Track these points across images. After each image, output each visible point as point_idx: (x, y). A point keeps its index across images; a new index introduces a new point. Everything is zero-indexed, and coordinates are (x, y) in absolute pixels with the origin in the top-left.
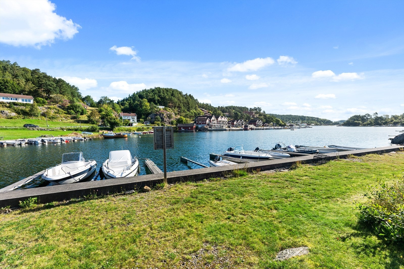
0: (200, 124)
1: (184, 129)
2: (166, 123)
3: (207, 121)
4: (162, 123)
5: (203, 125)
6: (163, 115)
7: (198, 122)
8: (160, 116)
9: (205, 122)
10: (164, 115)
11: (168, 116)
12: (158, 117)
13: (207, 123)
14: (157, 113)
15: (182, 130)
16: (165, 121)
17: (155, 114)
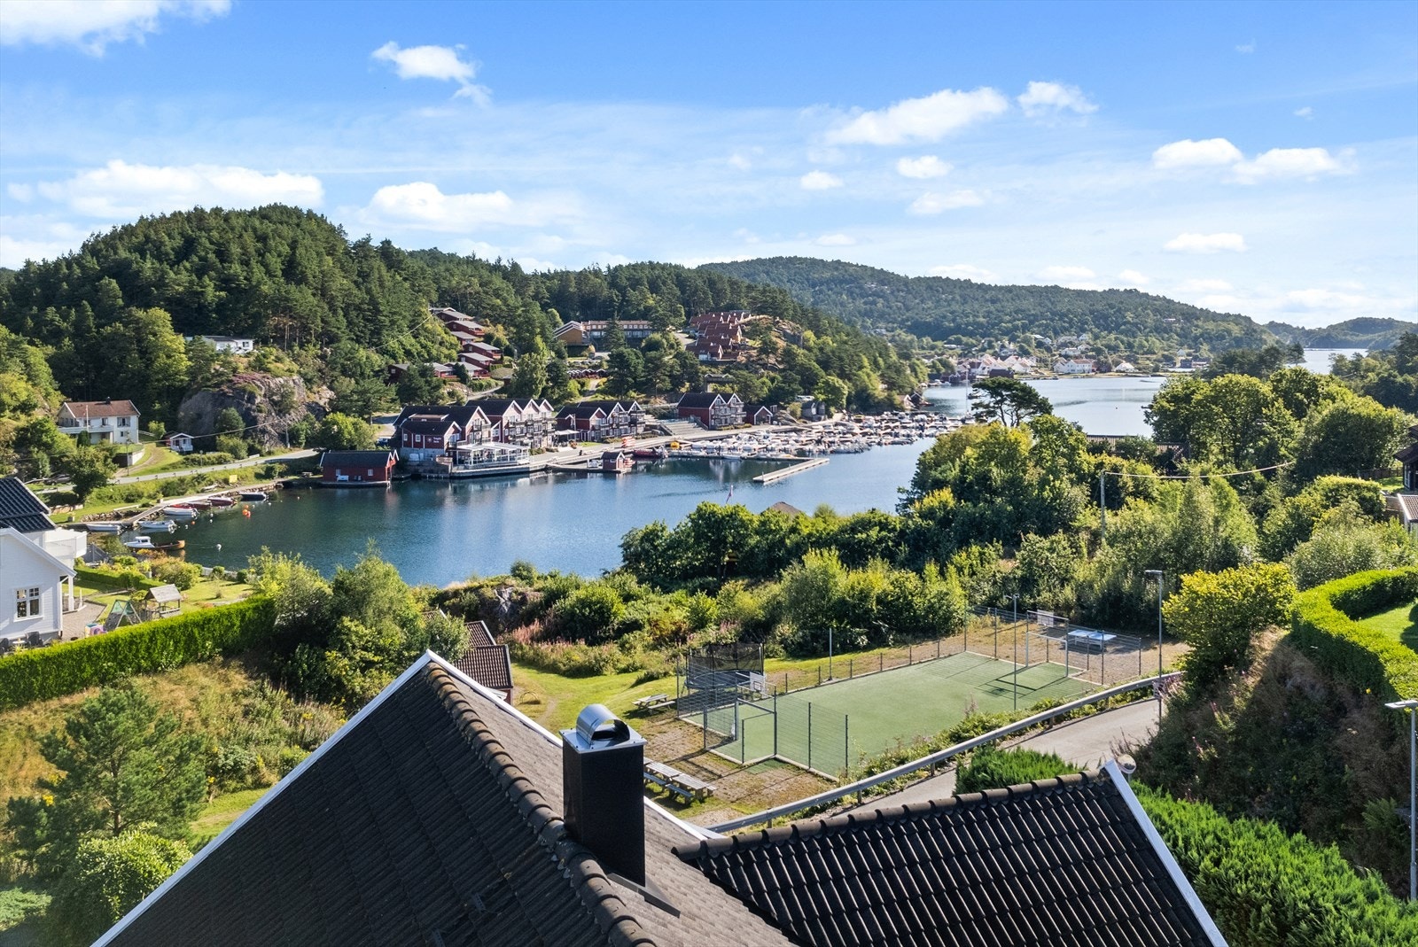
0: (418, 445)
1: (346, 477)
2: (267, 437)
3: (448, 435)
4: (250, 441)
5: (430, 451)
6: (252, 397)
7: (409, 438)
8: (239, 405)
9: (437, 440)
10: (257, 401)
11: (274, 403)
12: (233, 412)
13: (446, 441)
14: (224, 388)
15: (340, 477)
16: (264, 431)
17: (213, 394)
